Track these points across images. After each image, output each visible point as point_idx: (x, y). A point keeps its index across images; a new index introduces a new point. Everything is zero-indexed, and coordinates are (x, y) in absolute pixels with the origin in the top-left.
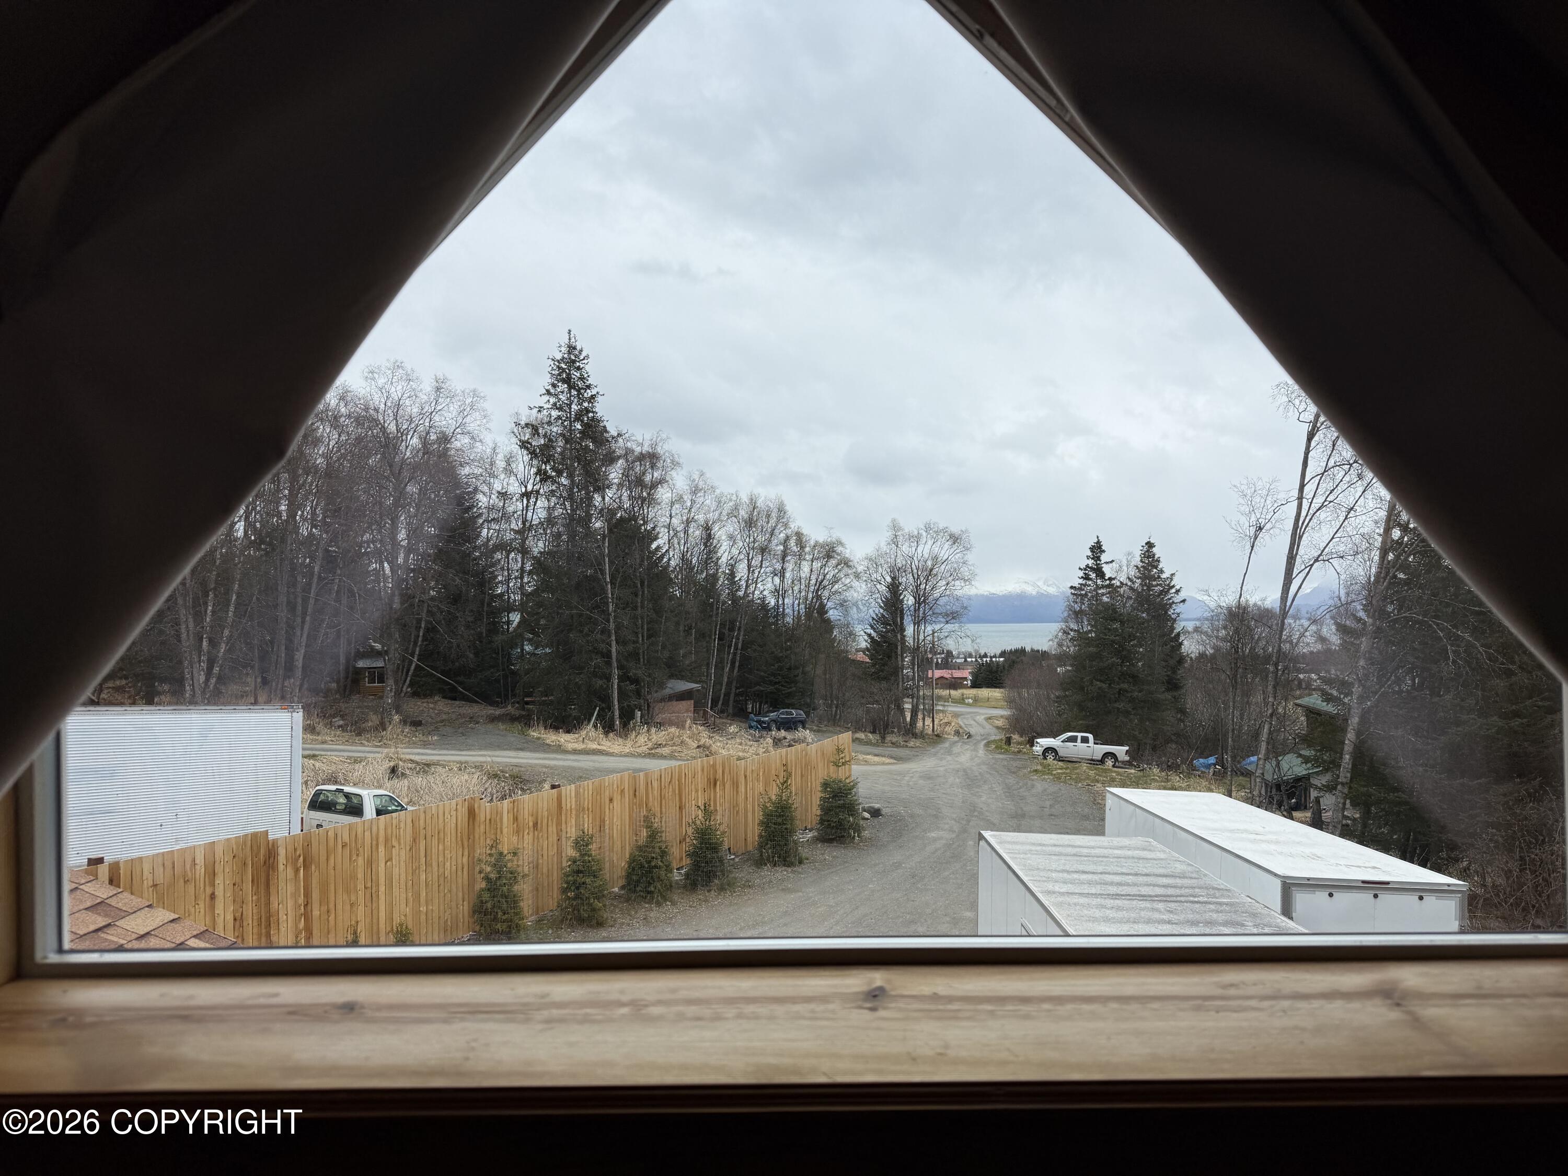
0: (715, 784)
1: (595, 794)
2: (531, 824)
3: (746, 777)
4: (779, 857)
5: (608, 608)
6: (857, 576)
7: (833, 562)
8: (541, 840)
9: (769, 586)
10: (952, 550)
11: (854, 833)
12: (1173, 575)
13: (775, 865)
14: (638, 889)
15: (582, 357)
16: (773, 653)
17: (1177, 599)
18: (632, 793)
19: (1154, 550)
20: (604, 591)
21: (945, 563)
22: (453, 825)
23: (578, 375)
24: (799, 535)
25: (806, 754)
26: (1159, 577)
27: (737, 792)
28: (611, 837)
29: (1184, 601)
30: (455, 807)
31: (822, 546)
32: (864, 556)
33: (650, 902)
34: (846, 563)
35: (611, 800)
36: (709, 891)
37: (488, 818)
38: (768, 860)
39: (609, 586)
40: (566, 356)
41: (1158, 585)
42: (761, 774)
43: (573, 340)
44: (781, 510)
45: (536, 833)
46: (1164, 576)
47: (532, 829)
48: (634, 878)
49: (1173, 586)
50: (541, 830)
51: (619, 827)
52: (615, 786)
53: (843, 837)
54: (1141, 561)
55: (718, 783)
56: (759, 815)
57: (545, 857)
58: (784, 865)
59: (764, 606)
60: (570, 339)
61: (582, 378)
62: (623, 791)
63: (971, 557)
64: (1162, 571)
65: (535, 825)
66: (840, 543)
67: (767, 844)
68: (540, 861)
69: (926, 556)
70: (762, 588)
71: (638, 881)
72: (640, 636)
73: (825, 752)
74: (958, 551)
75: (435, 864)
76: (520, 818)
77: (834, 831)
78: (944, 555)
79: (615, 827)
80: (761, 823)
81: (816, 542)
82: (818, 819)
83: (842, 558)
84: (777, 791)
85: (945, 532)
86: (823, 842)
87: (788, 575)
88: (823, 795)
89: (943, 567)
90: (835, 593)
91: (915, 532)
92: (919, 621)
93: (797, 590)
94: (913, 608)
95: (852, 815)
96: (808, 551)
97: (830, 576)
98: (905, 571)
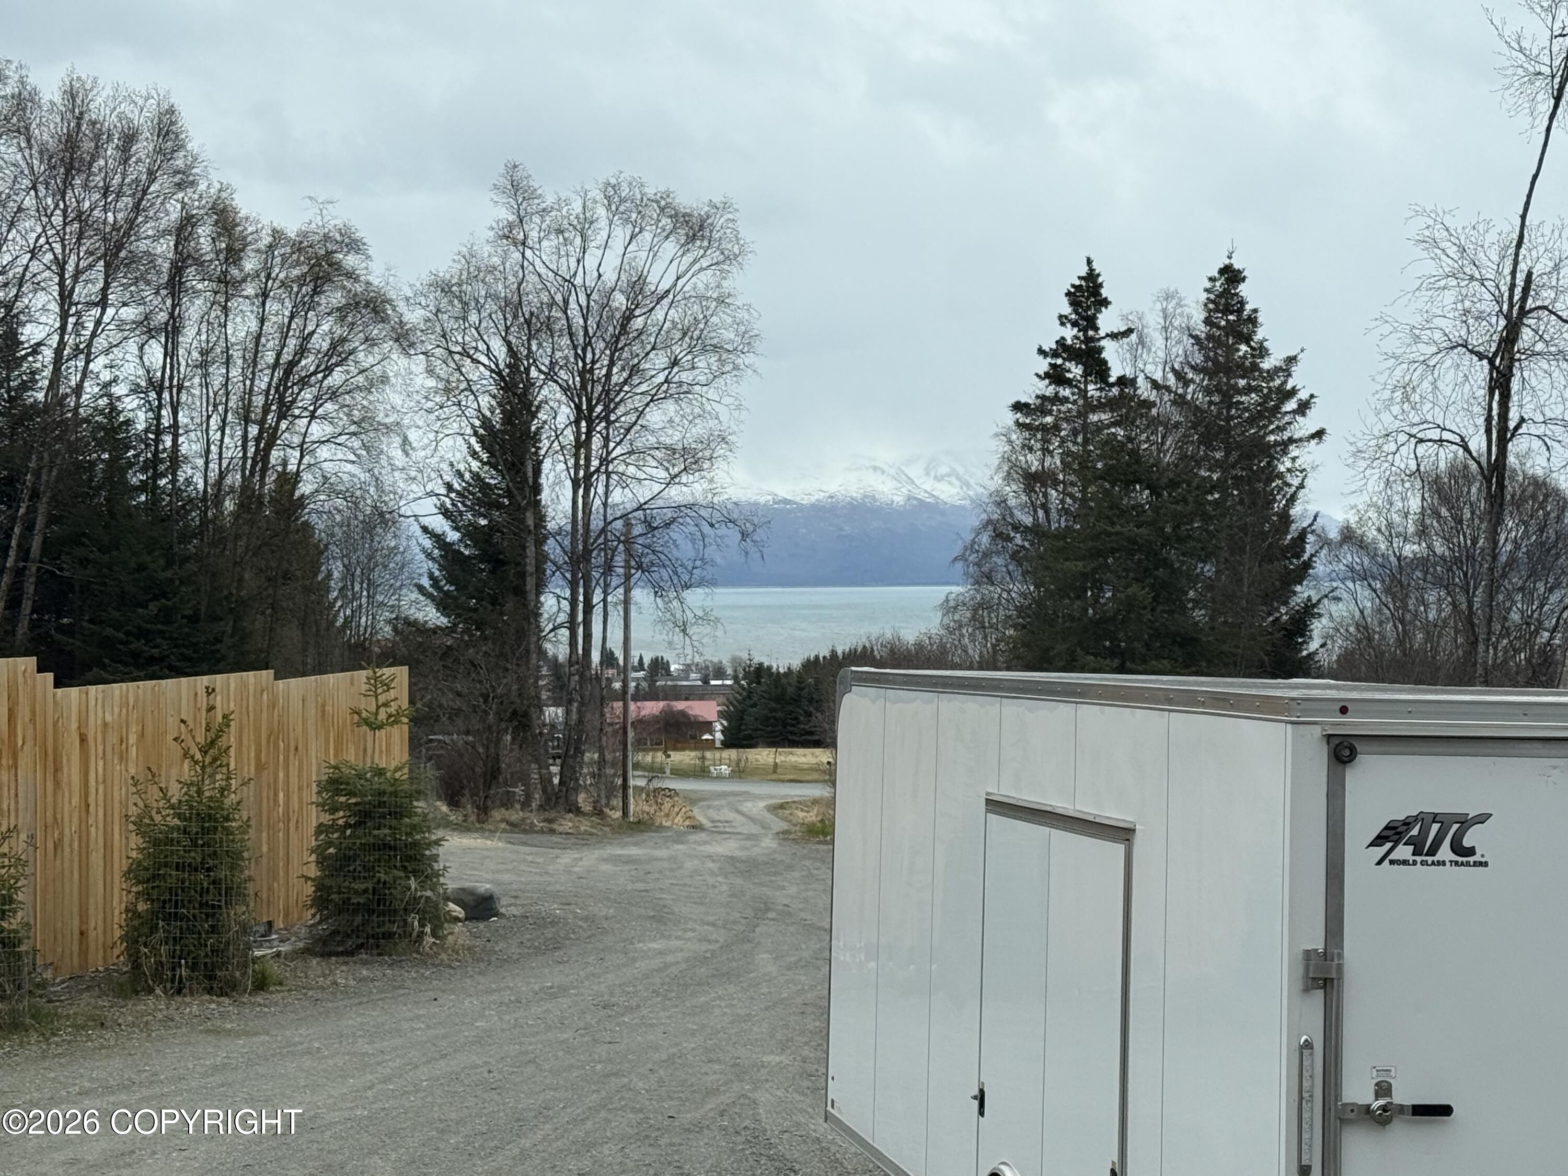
3: (83, 739)
4: (193, 967)
6: (403, 339)
7: (334, 298)
9: (131, 370)
11: (422, 925)
12: (1291, 360)
13: (179, 992)
16: (141, 568)
17: (1304, 426)
19: (1243, 290)
21: (666, 302)
25: (273, 705)
26: (1255, 367)
27: (57, 784)
29: (1319, 434)
31: (298, 248)
32: (426, 278)
38: (158, 976)
41: (1249, 389)
42: (132, 739)
44: (167, 132)
46: (1266, 364)
49: (1293, 392)
53: (389, 936)
54: (1208, 321)
56: (126, 848)
58: (210, 991)
64: (1262, 351)
66: (354, 245)
67: (154, 929)
69: (610, 277)
70: (106, 376)
73: (329, 708)
74: (704, 263)
77: (358, 919)
78: (658, 277)
80: (133, 873)
81: (277, 234)
82: (310, 889)
83: (359, 288)
84: (187, 771)
85: (665, 207)
86: (326, 955)
87: (189, 337)
88: (326, 818)
89: (659, 314)
90: (334, 395)
91: (577, 207)
92: (588, 476)
93: (217, 382)
94: (569, 437)
95: (415, 872)
96: (250, 265)
97: (320, 343)
98: (548, 325)
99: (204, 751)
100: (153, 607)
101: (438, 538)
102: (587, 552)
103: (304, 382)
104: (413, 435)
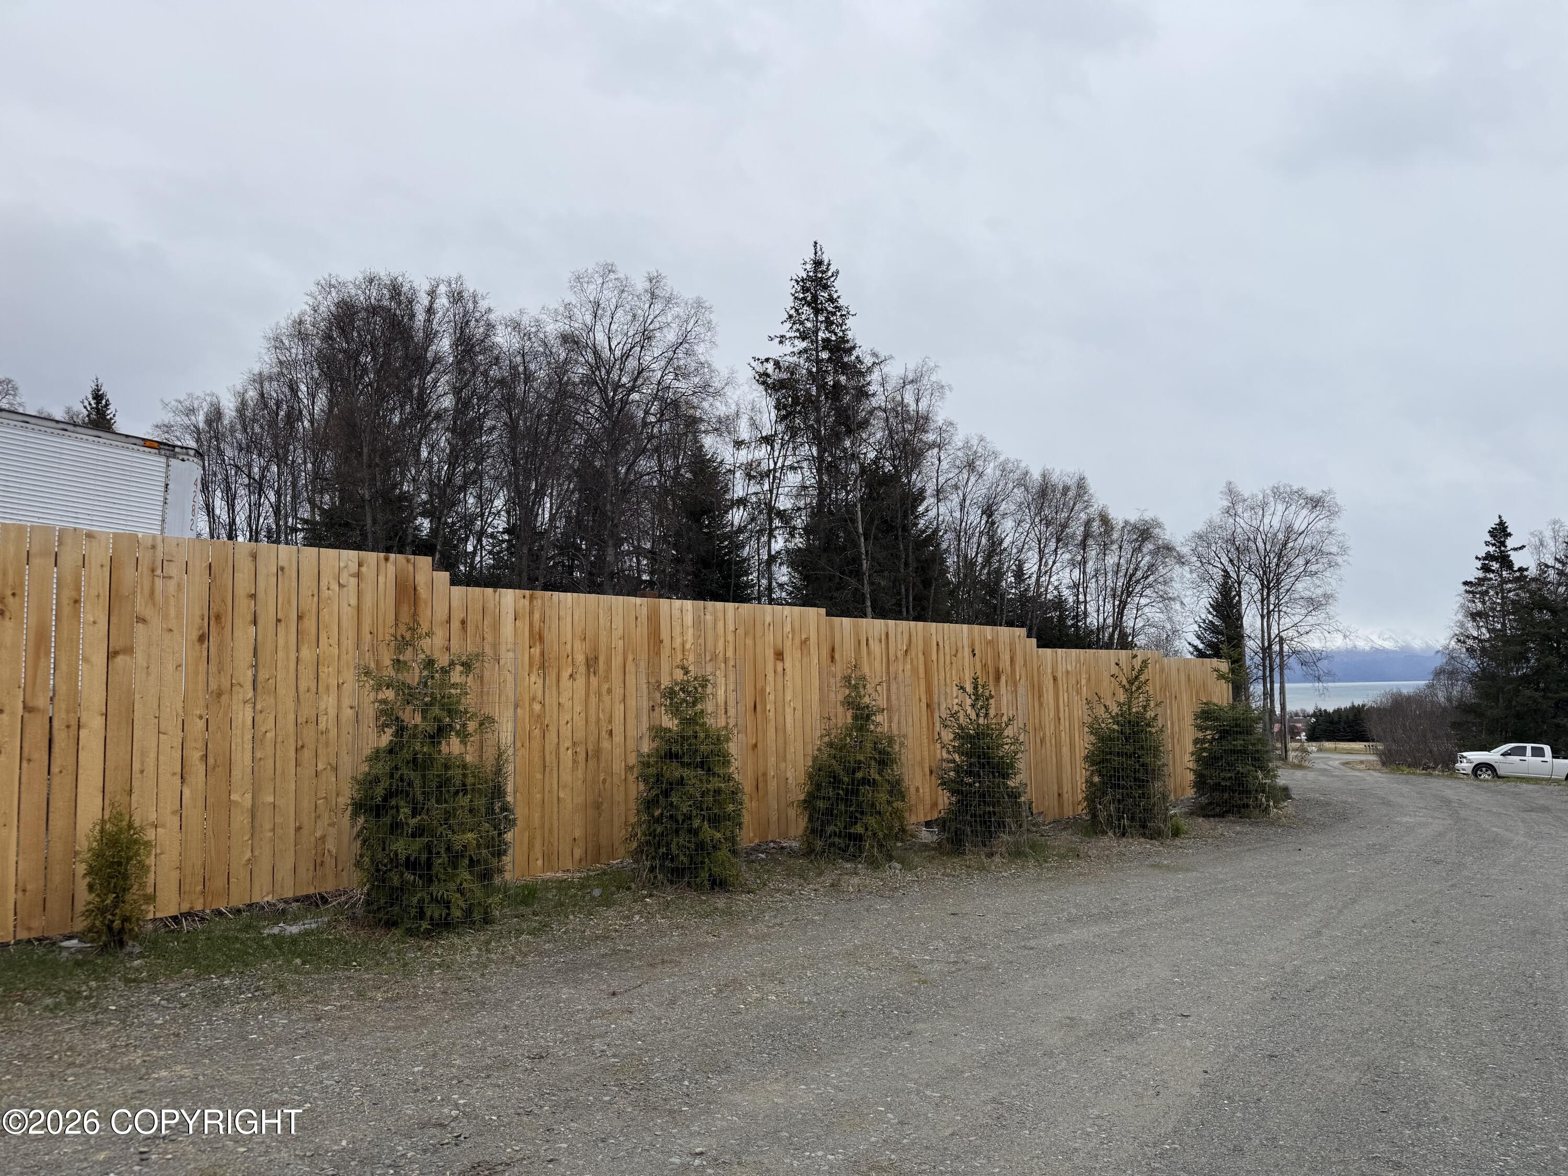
0: (998, 678)
1: (741, 632)
2: (580, 658)
3: (1055, 679)
4: (1132, 819)
5: (862, 565)
6: (1181, 560)
7: (1149, 546)
8: (606, 698)
9: (1067, 581)
10: (1313, 516)
11: (1268, 801)
13: (1123, 835)
14: (830, 829)
15: (830, 274)
18: (825, 652)
20: (856, 546)
21: (1303, 536)
22: (348, 613)
23: (826, 295)
24: (1104, 518)
27: (1041, 704)
28: (781, 729)
30: (354, 567)
31: (1135, 527)
32: (1191, 534)
33: (854, 858)
34: (1166, 549)
35: (779, 656)
36: (990, 855)
37: (457, 616)
38: (1110, 823)
39: (863, 540)
40: (811, 274)
42: (1084, 682)
43: (819, 253)
44: (1081, 486)
45: (594, 680)
47: (582, 669)
48: (821, 804)
50: (607, 678)
51: (799, 713)
52: (788, 628)
53: (1246, 806)
55: (1003, 679)
56: (1084, 743)
57: (618, 738)
58: (1144, 835)
59: (1059, 603)
60: (816, 253)
61: (831, 300)
62: (805, 642)
63: (1338, 525)
65: (591, 663)
66: (1158, 524)
67: (1104, 793)
68: (606, 744)
69: (1276, 524)
70: (1056, 583)
71: (829, 812)
74: (1321, 517)
75: (286, 693)
76: (550, 637)
77: (1226, 796)
78: (1300, 525)
79: (789, 711)
80: (1090, 759)
81: (1126, 522)
82: (1191, 777)
83: (1160, 542)
84: (1122, 697)
85: (1299, 493)
86: (1206, 816)
87: (1090, 567)
88: (1200, 735)
89: (1300, 541)
90: (1150, 586)
91: (1261, 497)
92: (1269, 613)
93: (1102, 582)
94: (1258, 596)
95: (1261, 768)
96: (1115, 536)
97: (1144, 564)
98: (1247, 549)
99: (1131, 682)
101: (1196, 648)
102: (1270, 645)
103: (1138, 582)
104: (1185, 601)
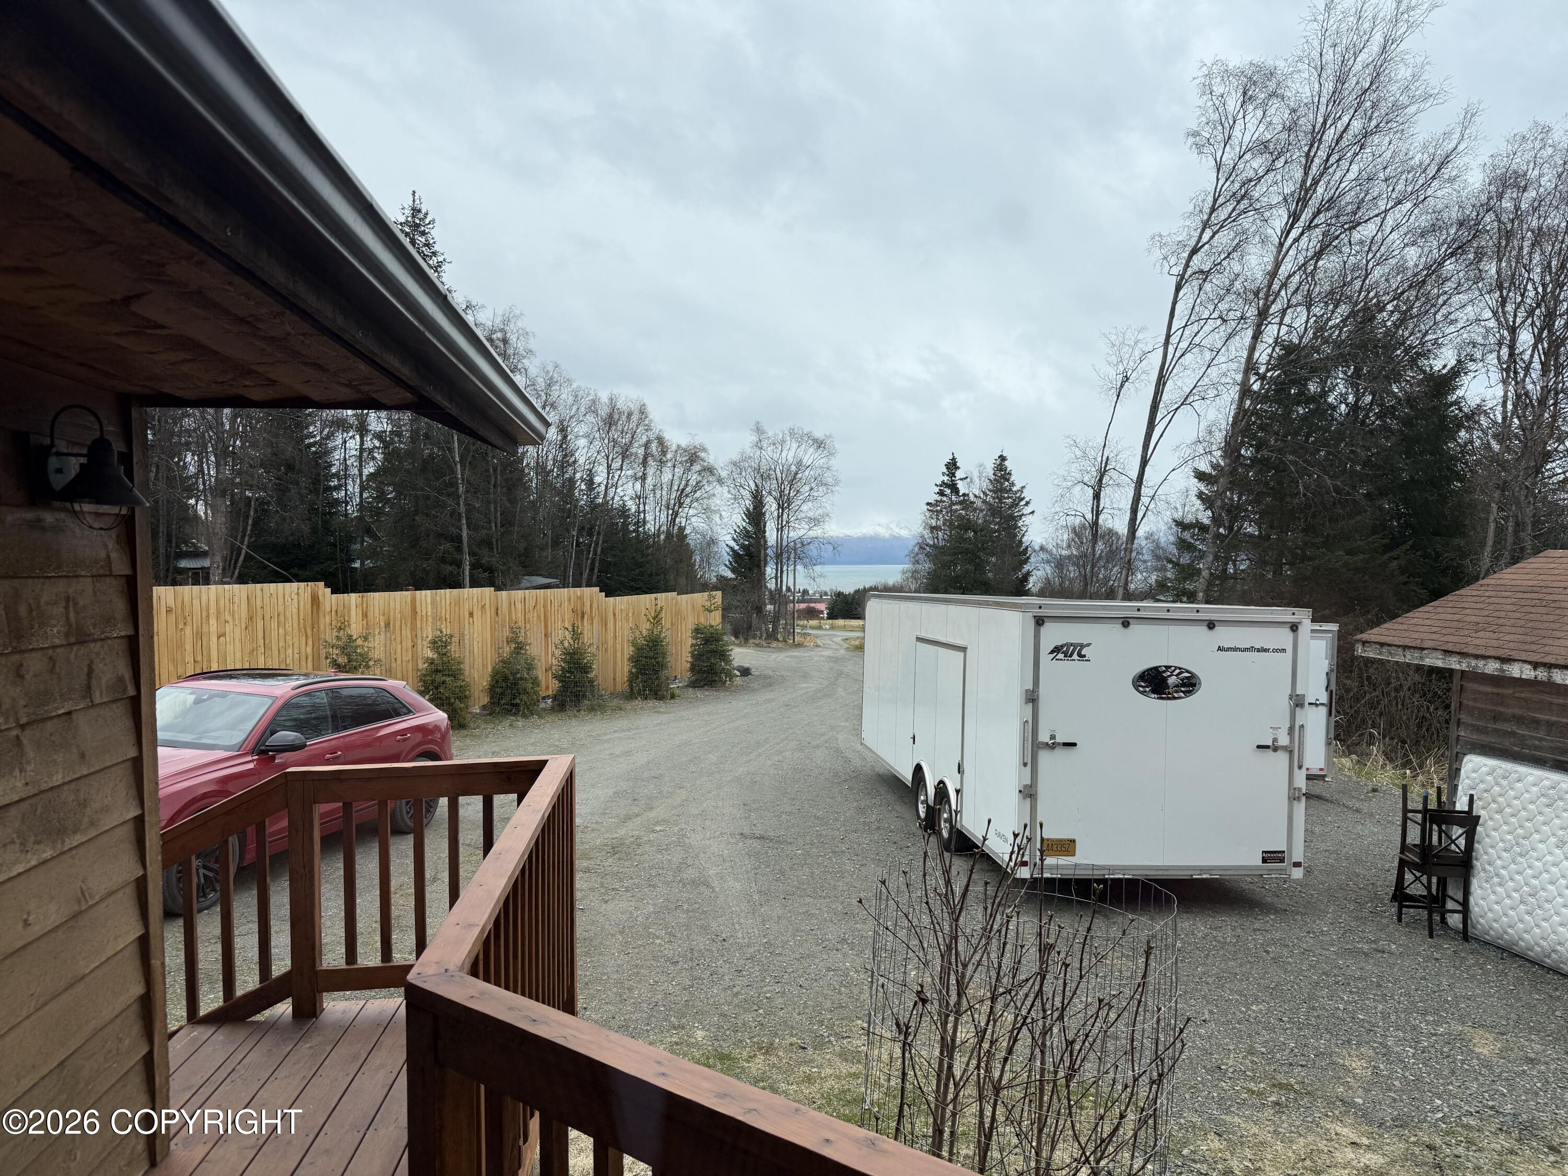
0: (583, 617)
1: (453, 604)
2: (382, 624)
3: (614, 615)
4: (651, 691)
5: (458, 488)
6: (720, 481)
7: (697, 467)
8: (393, 642)
9: (630, 492)
10: (817, 455)
11: (726, 678)
12: (1023, 487)
13: (646, 699)
14: (503, 702)
15: (427, 222)
16: (633, 558)
17: (1027, 510)
18: (493, 610)
19: (1006, 463)
20: (453, 472)
21: (809, 469)
22: (295, 610)
23: (423, 240)
24: (660, 441)
25: (677, 603)
26: (1010, 490)
27: (606, 629)
28: (472, 652)
29: (1033, 512)
30: (296, 591)
31: (685, 451)
32: (729, 461)
33: (515, 714)
34: (710, 470)
35: (471, 614)
36: (579, 711)
37: (334, 609)
38: (639, 693)
39: (459, 467)
40: (409, 219)
41: (1009, 498)
42: (631, 615)
43: (417, 202)
44: (642, 412)
45: (388, 635)
46: (1014, 489)
47: (383, 629)
48: (498, 690)
49: (1023, 498)
50: (394, 632)
51: (480, 644)
52: (475, 600)
53: (715, 681)
54: (994, 474)
55: (586, 617)
56: (629, 650)
57: (399, 662)
58: (656, 699)
59: (623, 511)
60: (414, 201)
61: (427, 245)
62: (483, 607)
63: (834, 462)
64: (1013, 484)
65: (387, 625)
66: (704, 450)
67: (638, 678)
68: (394, 665)
69: (790, 460)
70: (622, 494)
71: (502, 694)
72: (493, 524)
73: (695, 605)
74: (823, 455)
75: (275, 648)
76: (370, 614)
77: (705, 676)
78: (807, 460)
79: (475, 643)
80: (631, 659)
81: (679, 446)
82: (689, 665)
83: (706, 464)
84: (648, 626)
85: (809, 435)
86: (694, 687)
87: (650, 481)
88: (694, 642)
89: (807, 473)
90: (697, 500)
91: (781, 436)
92: (782, 527)
93: (658, 496)
94: (776, 513)
95: (724, 660)
96: (669, 456)
97: (692, 482)
98: (769, 476)
99: (654, 619)
100: (637, 571)
101: (732, 549)
102: (782, 553)
103: (687, 496)
104: (723, 514)
